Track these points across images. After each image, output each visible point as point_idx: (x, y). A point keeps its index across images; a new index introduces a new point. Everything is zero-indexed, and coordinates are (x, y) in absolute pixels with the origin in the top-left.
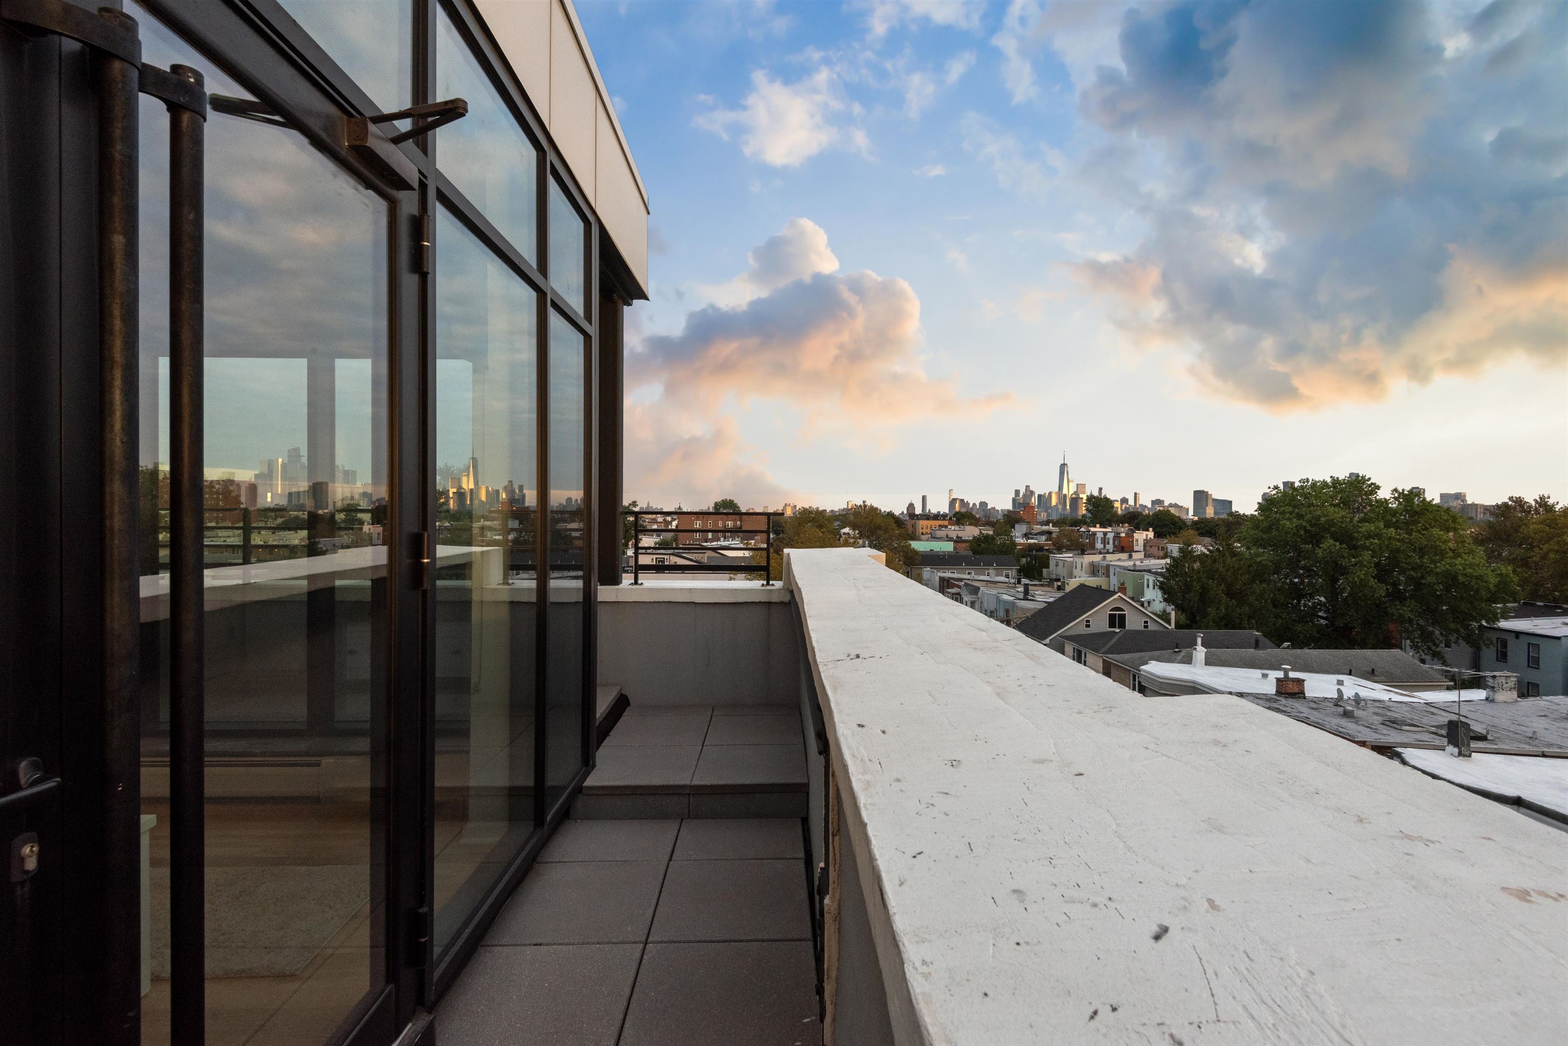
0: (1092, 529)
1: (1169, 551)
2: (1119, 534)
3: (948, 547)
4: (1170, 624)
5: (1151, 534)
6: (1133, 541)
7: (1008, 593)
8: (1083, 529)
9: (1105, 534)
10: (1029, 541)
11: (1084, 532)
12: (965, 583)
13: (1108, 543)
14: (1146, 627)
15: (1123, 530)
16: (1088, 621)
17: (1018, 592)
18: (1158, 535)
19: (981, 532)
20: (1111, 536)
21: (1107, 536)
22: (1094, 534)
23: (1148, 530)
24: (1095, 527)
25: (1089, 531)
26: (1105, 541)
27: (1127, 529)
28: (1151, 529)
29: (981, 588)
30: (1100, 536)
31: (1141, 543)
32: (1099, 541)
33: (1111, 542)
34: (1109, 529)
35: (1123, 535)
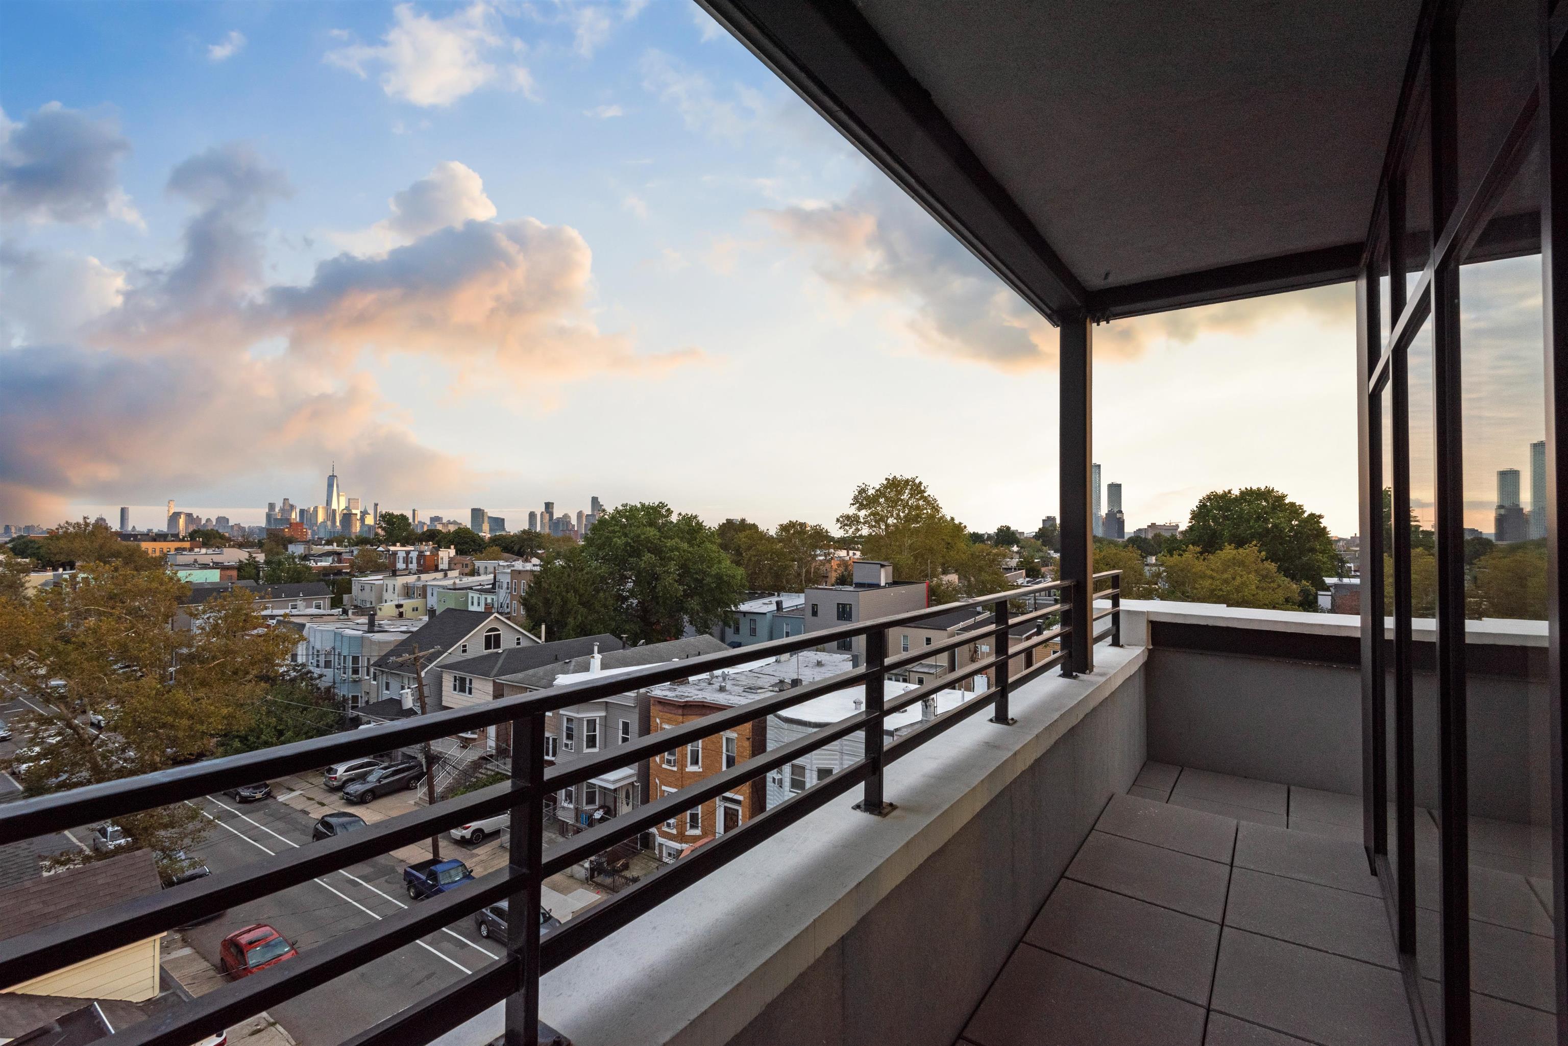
0: (392, 548)
1: (476, 567)
2: (422, 552)
3: (214, 576)
4: (540, 638)
5: (452, 552)
6: (438, 560)
7: (347, 626)
8: (381, 549)
9: (408, 553)
10: (319, 564)
11: (383, 551)
12: (278, 620)
13: (411, 563)
14: (518, 644)
15: (427, 548)
16: (465, 646)
17: (358, 624)
18: (459, 552)
19: (251, 556)
20: (414, 555)
21: (410, 555)
22: (395, 553)
23: (449, 548)
24: (395, 546)
25: (389, 551)
26: (407, 560)
27: (431, 547)
28: (452, 547)
29: (308, 625)
30: (402, 555)
31: (446, 560)
32: (401, 560)
33: (415, 561)
34: (411, 548)
35: (428, 553)
